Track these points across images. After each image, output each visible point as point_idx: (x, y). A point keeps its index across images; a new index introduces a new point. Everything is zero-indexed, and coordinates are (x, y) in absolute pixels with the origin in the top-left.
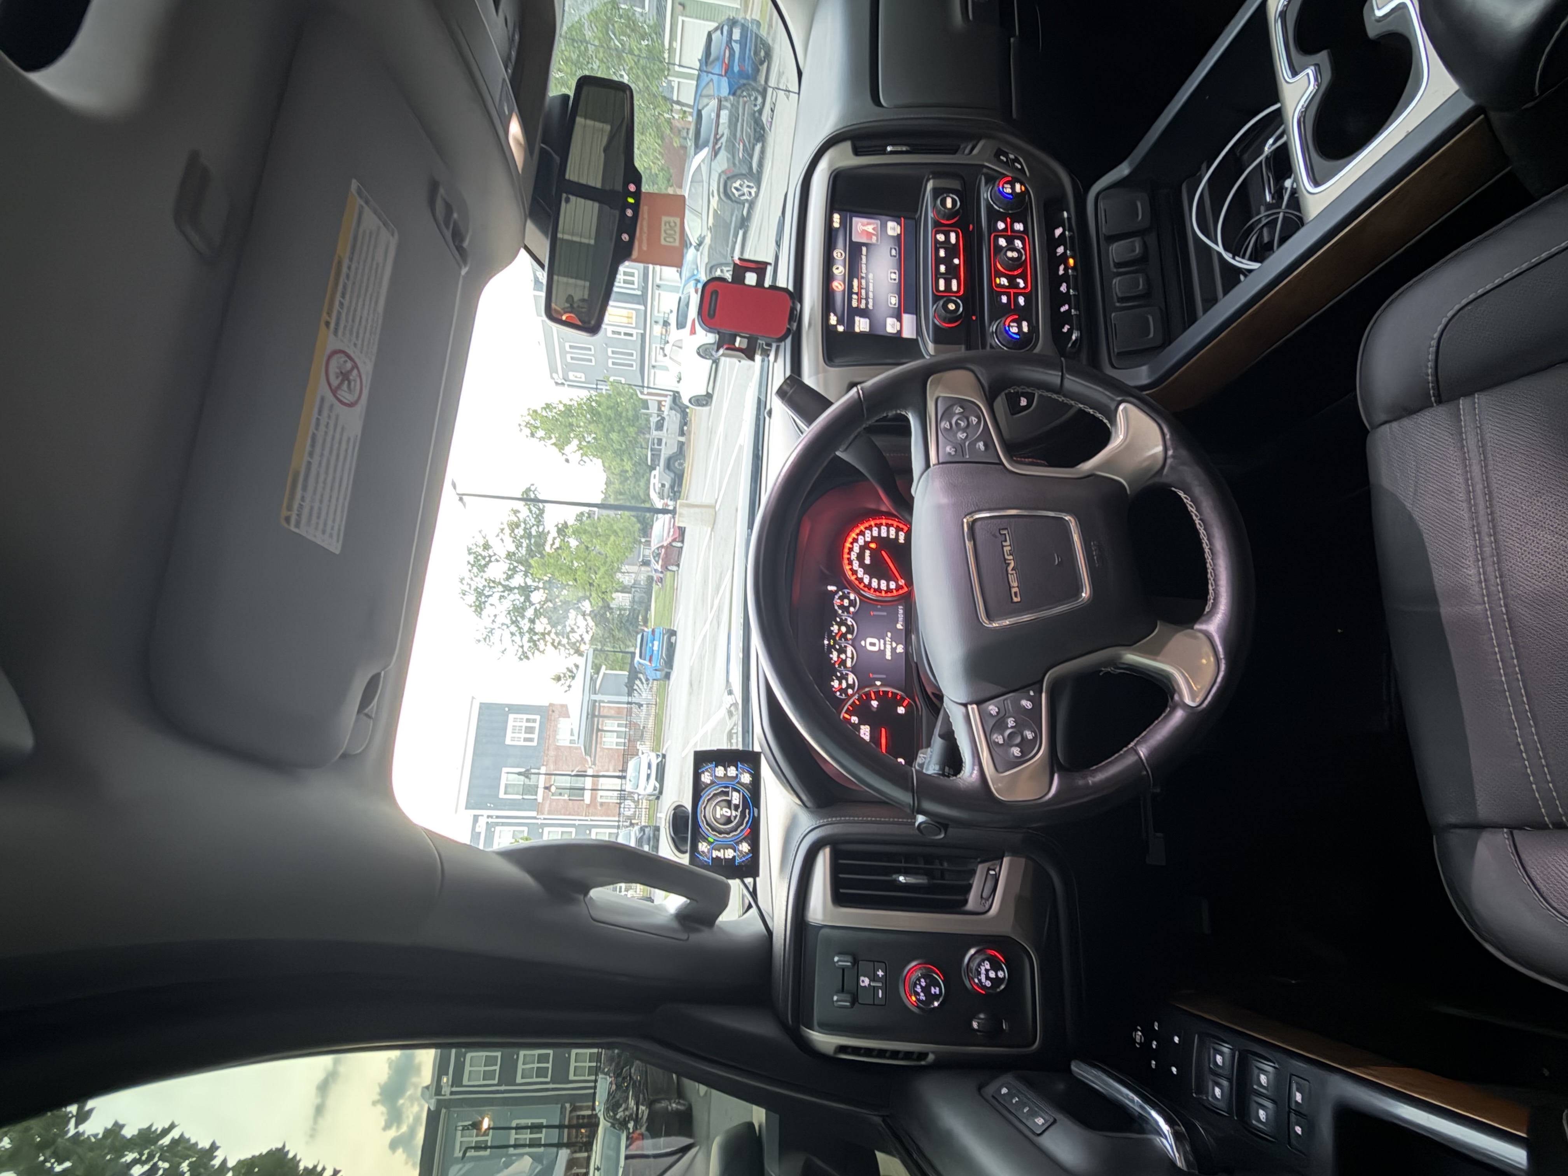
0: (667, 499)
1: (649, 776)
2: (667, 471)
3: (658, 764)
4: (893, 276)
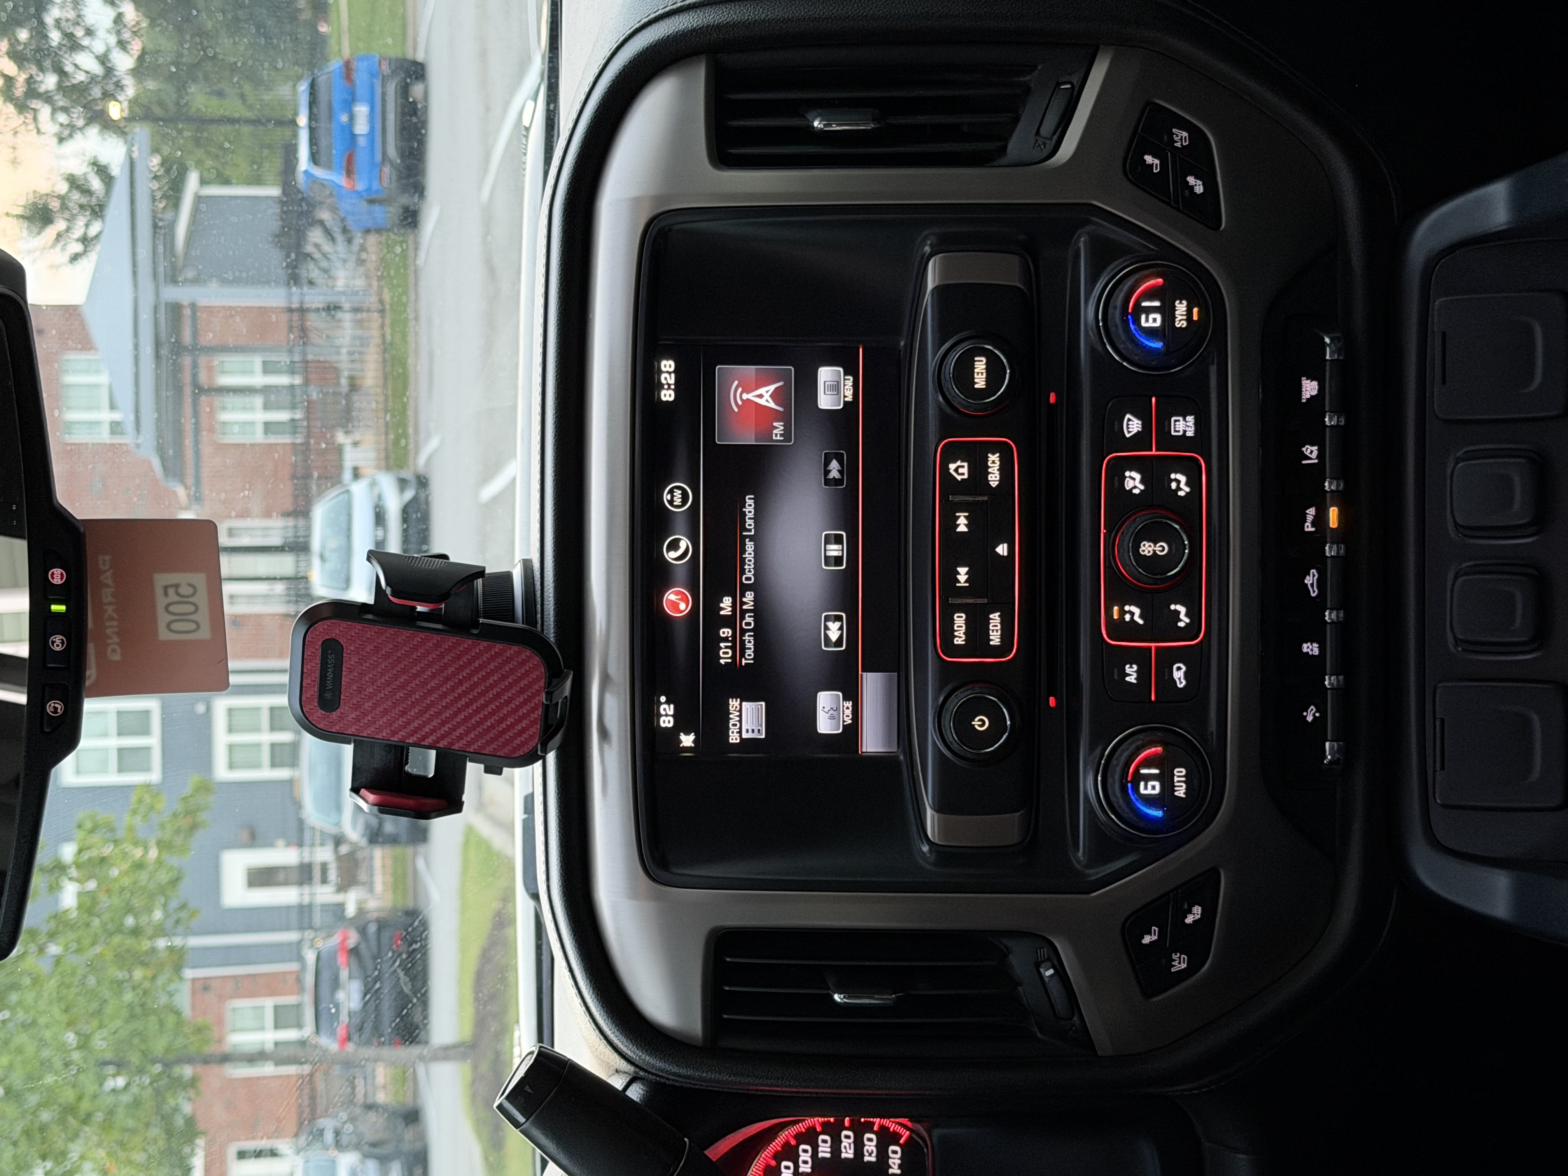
4: (834, 550)
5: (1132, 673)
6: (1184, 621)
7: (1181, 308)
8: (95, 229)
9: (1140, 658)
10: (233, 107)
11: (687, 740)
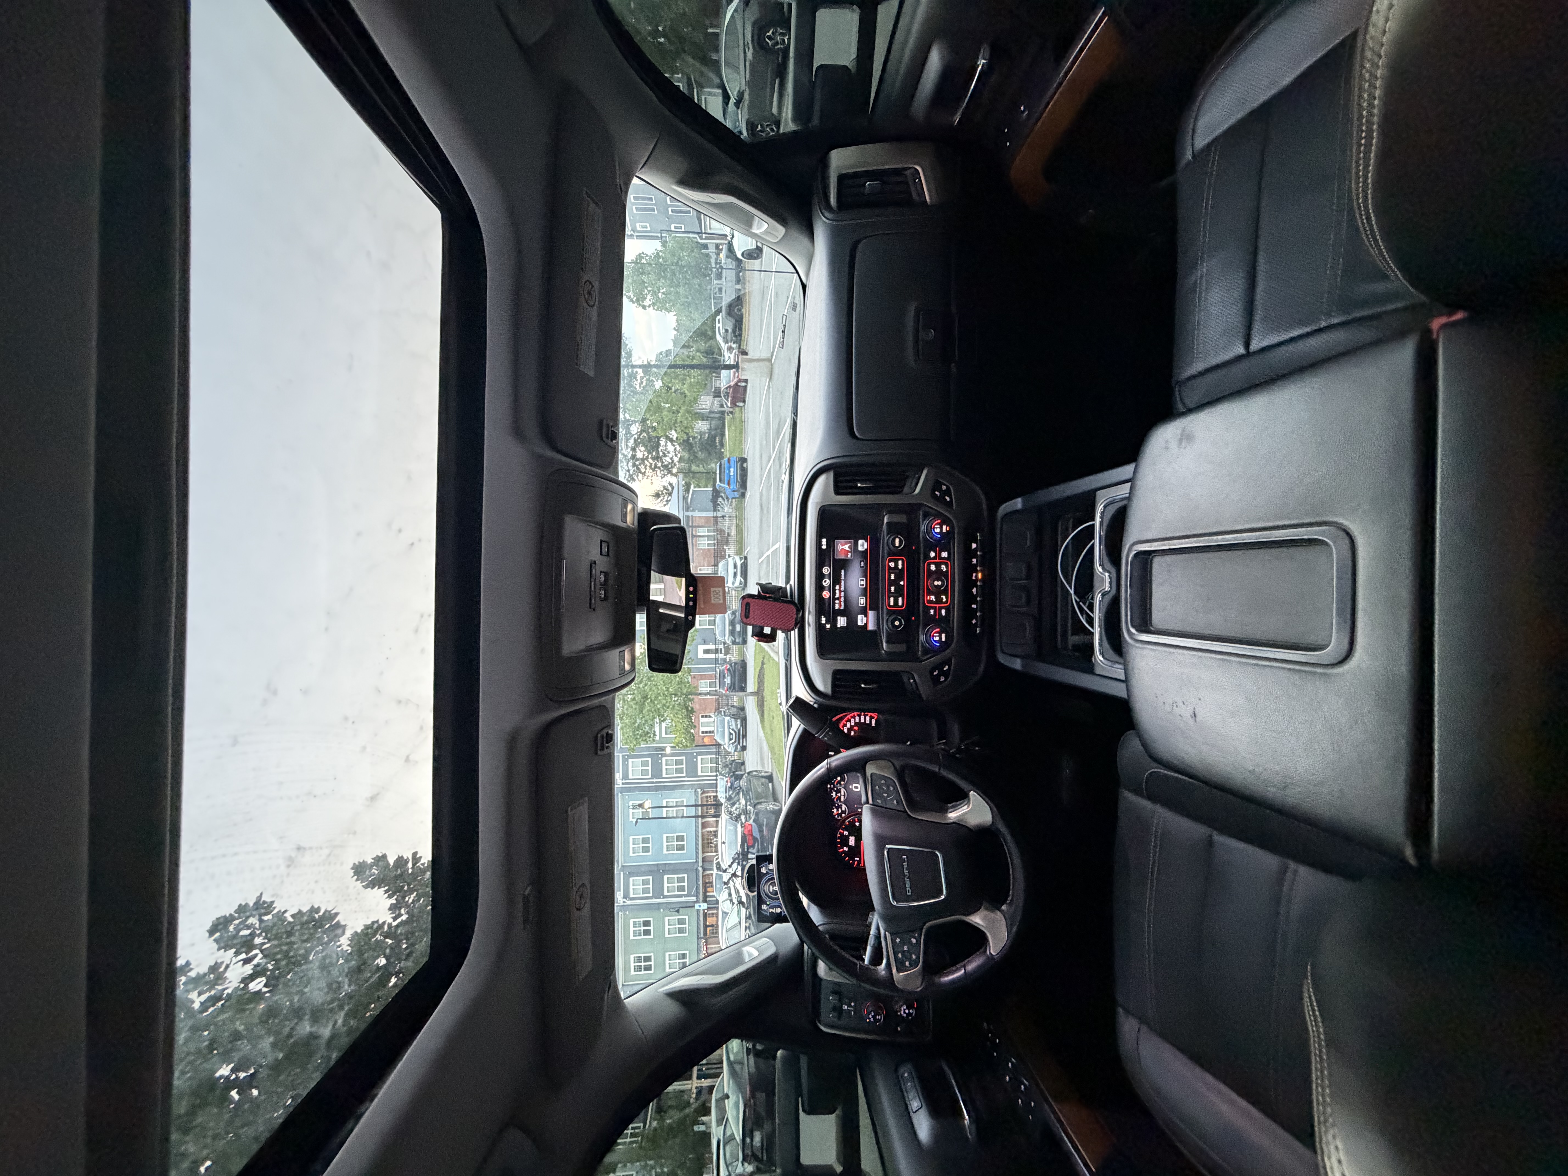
0: (731, 342)
1: (735, 574)
2: (728, 317)
3: (741, 564)
4: (862, 583)
5: (932, 612)
6: (944, 600)
7: (944, 527)
8: (670, 498)
9: (934, 608)
10: (701, 469)
11: (828, 626)
